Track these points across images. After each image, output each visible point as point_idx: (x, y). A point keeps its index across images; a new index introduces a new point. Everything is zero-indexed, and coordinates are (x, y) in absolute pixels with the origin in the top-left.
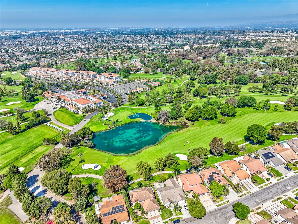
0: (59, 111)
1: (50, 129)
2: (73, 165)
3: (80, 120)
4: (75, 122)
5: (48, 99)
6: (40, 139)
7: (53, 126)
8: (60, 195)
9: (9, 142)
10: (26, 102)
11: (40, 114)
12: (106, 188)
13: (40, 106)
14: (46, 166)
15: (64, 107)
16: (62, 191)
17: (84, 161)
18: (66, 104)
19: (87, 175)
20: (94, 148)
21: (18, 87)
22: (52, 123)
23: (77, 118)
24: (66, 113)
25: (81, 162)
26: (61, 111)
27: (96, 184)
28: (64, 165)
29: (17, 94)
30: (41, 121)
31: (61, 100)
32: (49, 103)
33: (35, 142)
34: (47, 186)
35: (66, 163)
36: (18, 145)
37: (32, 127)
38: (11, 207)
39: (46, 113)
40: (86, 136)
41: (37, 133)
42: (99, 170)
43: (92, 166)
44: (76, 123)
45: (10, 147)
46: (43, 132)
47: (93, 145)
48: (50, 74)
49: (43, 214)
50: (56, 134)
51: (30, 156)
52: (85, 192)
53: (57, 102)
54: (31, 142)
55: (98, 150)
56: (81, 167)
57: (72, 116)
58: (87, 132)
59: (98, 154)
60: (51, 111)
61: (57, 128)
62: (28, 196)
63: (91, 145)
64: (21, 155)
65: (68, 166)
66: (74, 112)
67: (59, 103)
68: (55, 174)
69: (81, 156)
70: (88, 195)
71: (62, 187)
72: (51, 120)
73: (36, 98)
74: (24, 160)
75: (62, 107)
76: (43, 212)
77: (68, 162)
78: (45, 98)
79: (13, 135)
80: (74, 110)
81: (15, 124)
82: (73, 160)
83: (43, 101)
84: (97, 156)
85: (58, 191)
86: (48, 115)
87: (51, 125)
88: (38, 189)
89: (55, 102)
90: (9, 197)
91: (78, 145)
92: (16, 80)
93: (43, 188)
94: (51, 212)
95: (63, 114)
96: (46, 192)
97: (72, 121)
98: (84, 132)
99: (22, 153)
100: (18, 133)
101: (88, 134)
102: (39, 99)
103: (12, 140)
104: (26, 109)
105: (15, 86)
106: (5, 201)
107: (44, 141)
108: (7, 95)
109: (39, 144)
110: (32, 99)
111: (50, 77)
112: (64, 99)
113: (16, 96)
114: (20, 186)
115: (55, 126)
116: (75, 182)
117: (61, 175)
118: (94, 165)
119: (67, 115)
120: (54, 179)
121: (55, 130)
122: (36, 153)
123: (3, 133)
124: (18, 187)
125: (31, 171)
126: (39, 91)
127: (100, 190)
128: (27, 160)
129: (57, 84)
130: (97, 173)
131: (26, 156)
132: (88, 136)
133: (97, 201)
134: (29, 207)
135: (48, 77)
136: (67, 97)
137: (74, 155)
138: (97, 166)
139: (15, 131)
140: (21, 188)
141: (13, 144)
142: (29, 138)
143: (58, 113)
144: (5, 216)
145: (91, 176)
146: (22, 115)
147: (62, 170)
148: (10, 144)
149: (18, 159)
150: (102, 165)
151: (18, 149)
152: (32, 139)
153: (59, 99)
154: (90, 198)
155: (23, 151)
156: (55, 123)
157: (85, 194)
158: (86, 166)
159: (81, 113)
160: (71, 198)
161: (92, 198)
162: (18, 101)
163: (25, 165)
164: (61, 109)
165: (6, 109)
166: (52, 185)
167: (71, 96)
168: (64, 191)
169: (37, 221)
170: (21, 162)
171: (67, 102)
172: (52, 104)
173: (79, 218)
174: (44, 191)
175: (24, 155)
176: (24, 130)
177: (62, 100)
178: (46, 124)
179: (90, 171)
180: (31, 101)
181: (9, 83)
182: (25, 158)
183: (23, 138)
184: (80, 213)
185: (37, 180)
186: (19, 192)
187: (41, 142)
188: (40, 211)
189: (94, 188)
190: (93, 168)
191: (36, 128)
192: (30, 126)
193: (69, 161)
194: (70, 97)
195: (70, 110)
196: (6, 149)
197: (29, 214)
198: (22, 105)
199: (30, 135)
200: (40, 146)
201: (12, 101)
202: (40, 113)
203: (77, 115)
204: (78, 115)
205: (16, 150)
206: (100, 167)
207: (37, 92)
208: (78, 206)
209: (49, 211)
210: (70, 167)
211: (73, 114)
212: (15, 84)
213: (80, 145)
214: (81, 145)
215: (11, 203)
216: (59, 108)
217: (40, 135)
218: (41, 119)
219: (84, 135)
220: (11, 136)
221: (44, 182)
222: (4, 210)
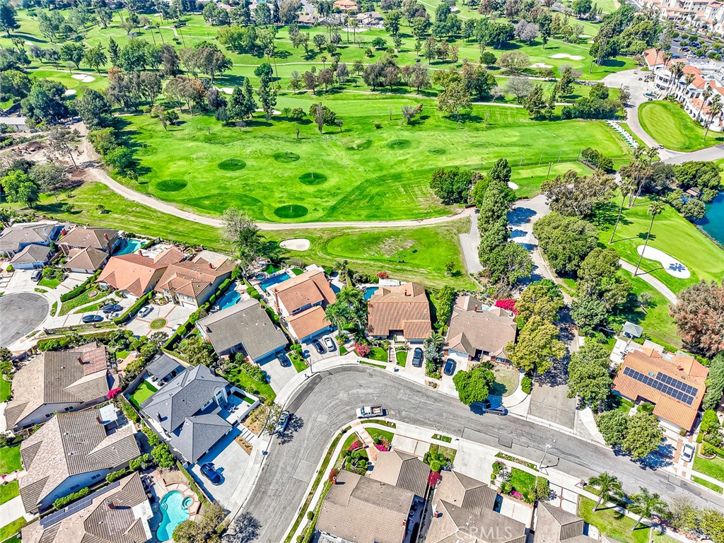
0: (659, 104)
1: (612, 138)
2: (620, 232)
3: (703, 146)
4: (684, 144)
5: (647, 69)
6: (577, 147)
7: (624, 133)
8: (556, 272)
9: (519, 129)
10: (594, 61)
11: (608, 95)
13: (615, 80)
15: (678, 99)
16: (564, 265)
17: (652, 237)
18: (687, 93)
19: (639, 271)
20: (698, 226)
21: (594, 27)
22: (625, 127)
23: (697, 137)
24: (673, 114)
25: (643, 236)
26: (664, 106)
27: (651, 304)
28: (599, 221)
29: (584, 41)
30: (603, 110)
31: (680, 76)
32: (644, 79)
33: (565, 149)
34: (540, 238)
35: (606, 220)
36: (530, 142)
37: (576, 117)
38: (463, 237)
39: (625, 97)
40: (696, 186)
41: (579, 132)
42: (680, 279)
43: (666, 261)
44: (687, 148)
45: (515, 139)
46: (592, 136)
47: (701, 216)
49: (506, 280)
50: (620, 153)
51: (540, 171)
53: (666, 81)
54: (556, 147)
55: (707, 236)
56: (635, 246)
57: (686, 127)
58: (706, 177)
59: (702, 243)
60: (638, 98)
61: (631, 141)
63: (695, 214)
64: (526, 162)
65: (608, 228)
66: (698, 122)
67: (670, 84)
70: (615, 310)
71: (570, 257)
72: (626, 119)
73: (619, 58)
74: (525, 173)
75: (672, 98)
76: (508, 278)
77: (612, 221)
78: (640, 65)
79: (532, 119)
80: (702, 116)
81: (546, 96)
82: (626, 223)
83: (633, 71)
84: (697, 246)
85: (557, 259)
86: (626, 105)
87: (620, 129)
88: (521, 236)
89: (661, 78)
91: (661, 198)
92: (598, 8)
93: (531, 240)
94: (521, 290)
95: (665, 115)
96: (532, 251)
97: (678, 138)
98: (697, 171)
99: (530, 159)
100: (543, 118)
101: (705, 185)
102: (625, 63)
103: (524, 128)
104: (585, 76)
105: (588, 23)
106: (460, 222)
107: (584, 153)
108: (563, 37)
109: (570, 156)
110: (609, 57)
112: (692, 75)
113: (579, 43)
115: (626, 135)
117: (581, 232)
118: (674, 261)
119: (673, 121)
120: (563, 232)
121: (622, 144)
122: (555, 171)
123: (517, 108)
125: (527, 198)
126: (638, 44)
127: (652, 322)
128: (530, 176)
130: (669, 281)
131: (533, 168)
132: (701, 190)
133: (628, 335)
134: (492, 250)
136: (702, 76)
137: (636, 214)
138: (680, 268)
139: (538, 112)
141: (522, 136)
142: (558, 136)
143: (651, 108)
145: (648, 278)
146: (570, 85)
147: (589, 226)
148: (518, 134)
149: (517, 165)
150: (693, 274)
151: (525, 149)
152: (563, 142)
153: (679, 70)
154: (614, 321)
155: (533, 157)
156: (632, 129)
157: (612, 300)
158: (649, 252)
159: (719, 129)
160: (574, 291)
161: (621, 323)
162: (577, 55)
163: (525, 182)
164: (665, 102)
165: (546, 64)
166: (551, 241)
167: (716, 75)
168: (569, 267)
169: (489, 285)
170: (518, 173)
171: (694, 88)
172: (651, 83)
173: (567, 336)
174: (531, 247)
175: (532, 164)
176: (557, 118)
177: (683, 79)
178: (609, 121)
179: (654, 268)
180: (604, 63)
181: (580, 12)
182: (529, 170)
183: (546, 132)
184: (575, 332)
185: (528, 221)
187: (576, 155)
188: (503, 270)
189: (639, 307)
190: (666, 266)
191: (582, 121)
192: (572, 112)
193: (615, 220)
194: (710, 77)
195: (689, 111)
196: (506, 140)
197: (485, 263)
198: (580, 66)
199: (562, 132)
200: (570, 161)
201: (565, 51)
202: (611, 93)
203: (702, 132)
204: (705, 131)
205: (521, 148)
206: (685, 274)
207: (629, 44)
209: (518, 285)
210: (610, 232)
211: (691, 125)
212: (592, 19)
213: (664, 199)
214: (666, 202)
215: (467, 231)
216: (661, 98)
217: (582, 140)
218: (607, 106)
219: (692, 179)
220: (527, 121)
221: (539, 228)
222: (451, 235)
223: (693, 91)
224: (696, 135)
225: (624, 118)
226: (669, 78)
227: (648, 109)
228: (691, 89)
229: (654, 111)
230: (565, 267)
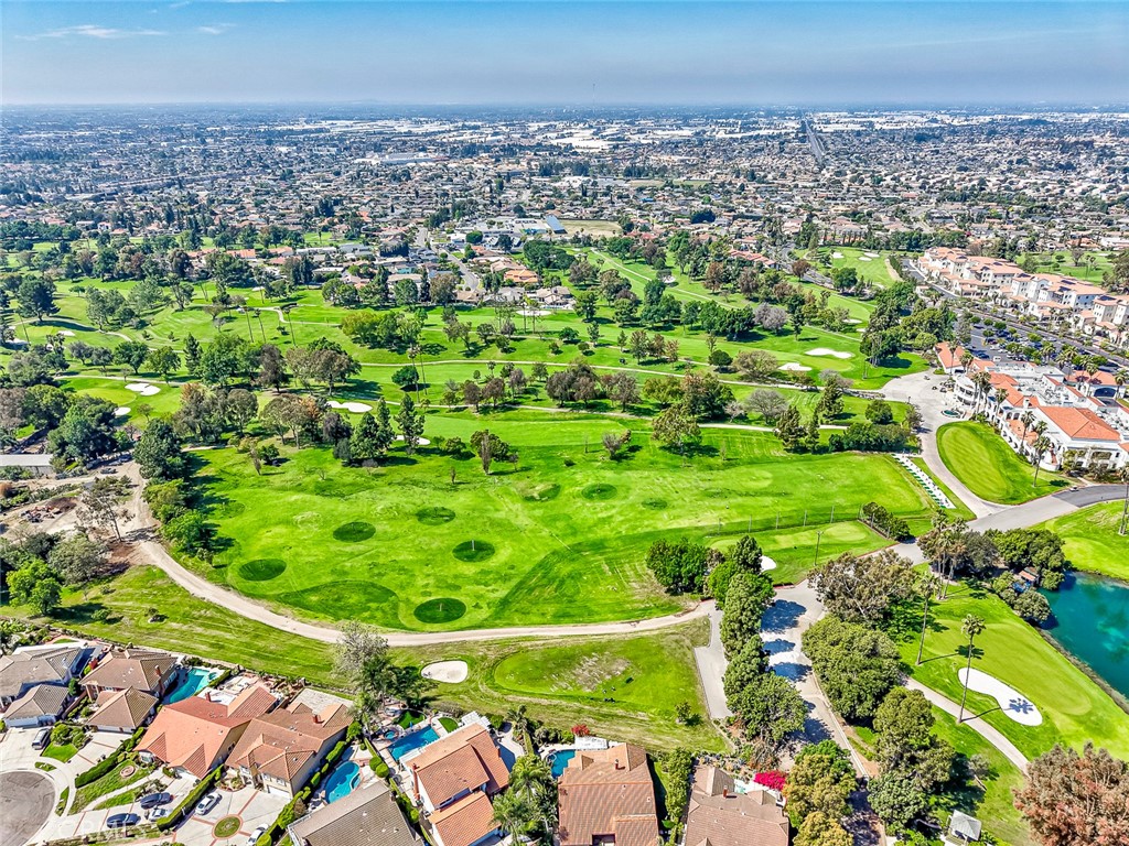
0: (965, 427)
1: (904, 481)
2: (930, 645)
3: (1034, 495)
4: (1008, 492)
5: (941, 372)
6: (857, 498)
7: (919, 474)
8: (842, 715)
9: (769, 467)
10: (868, 360)
11: (891, 416)
12: (1023, 813)
13: (907, 389)
14: (839, 595)
15: (990, 419)
16: (853, 709)
17: (977, 653)
18: (1001, 412)
19: (966, 714)
20: (1044, 632)
21: (864, 306)
22: (919, 462)
23: (1025, 480)
24: (987, 444)
25: (963, 651)
26: (973, 430)
27: (990, 774)
28: (898, 626)
29: (850, 329)
30: (887, 441)
31: (987, 390)
32: (940, 387)
33: (840, 501)
34: (813, 659)
35: (909, 624)
36: (788, 488)
37: (850, 449)
38: (700, 651)
39: (914, 420)
40: (1031, 565)
41: (856, 473)
42: (1028, 727)
43: (1004, 695)
44: (1013, 499)
45: (766, 484)
46: (876, 479)
47: (1045, 617)
48: (989, 283)
49: (767, 734)
50: (917, 507)
51: (806, 538)
52: (930, 768)
53: (970, 393)
54: (826, 496)
55: (1058, 650)
56: (954, 669)
57: (1007, 464)
58: (1043, 554)
59: (1051, 662)
60: (934, 419)
61: (931, 486)
62: (753, 653)
63: (1036, 614)
64: (784, 522)
65: (912, 638)
66: (1022, 455)
67: (976, 397)
68: (853, 638)
69: (976, 630)
70: (937, 788)
71: (859, 696)
72: (921, 451)
73: (902, 356)
74: (785, 541)
75: (981, 418)
76: (770, 731)
77: (915, 625)
78: (933, 366)
79: (788, 451)
80: (1026, 447)
81: (805, 420)
82: (938, 628)
83: (924, 374)
84: (1045, 668)
85: (840, 697)
86: (920, 430)
87: (914, 468)
88: (785, 650)
89: (962, 390)
90: (706, 624)
91: (984, 583)
92: (866, 282)
93: (800, 657)
94: (792, 749)
95: (975, 445)
96: (805, 677)
97: (997, 481)
98: (1028, 545)
99: (790, 517)
100: (804, 450)
101: (1043, 565)
102: (910, 363)
103: (778, 465)
104: (857, 382)
105: (855, 300)
106: (695, 627)
107: (867, 510)
108: (822, 323)
109: (847, 511)
110: (889, 358)
111: (984, 292)
112: (1004, 391)
113: (845, 332)
114: (744, 609)
115: (924, 477)
116: (909, 709)
117: (874, 653)
118: (1015, 696)
119: (987, 455)
120: (846, 652)
121: (919, 492)
122: (828, 537)
123: (765, 433)
124: (739, 611)
125: (791, 584)
126: (925, 336)
127: (996, 805)
128: (792, 544)
129: (1001, 327)
130: (1011, 731)
131: (794, 532)
132: (1040, 572)
133: (960, 835)
134: (742, 686)
135: (978, 294)
136: (1017, 388)
137: (950, 613)
138: (1025, 708)
139: (796, 442)
140: (743, 618)
141: (775, 479)
142: (827, 479)
143: (955, 434)
144: (678, 668)
145: (978, 725)
146: (837, 401)
147: (883, 637)
148: (769, 475)
149: (771, 528)
150: (1046, 717)
151: (781, 500)
152: (835, 489)
153: (984, 383)
154: (937, 804)
155: (795, 514)
156: (931, 467)
157: (929, 776)
158: (977, 680)
159: (1052, 468)
160: (871, 749)
161: (950, 809)
162: (843, 350)
163: (785, 556)
164: (972, 424)
165: (803, 365)
166: (829, 665)
167: (1037, 386)
168: (860, 711)
169: (744, 741)
170: (775, 541)
171: (1010, 405)
172: (949, 395)
173: (868, 837)
174: (801, 671)
175: (793, 526)
176: (824, 450)
177: (993, 392)
178: (898, 455)
179: (986, 708)
180: (883, 364)
181: (842, 286)
182: (790, 536)
183: (810, 473)
184: (880, 828)
185: (795, 624)
186: (737, 626)
187: (856, 511)
188: (763, 720)
189: (972, 778)
190: (1005, 704)
191: (860, 455)
192: (845, 442)
193: (920, 624)
194: (1029, 390)
195: (1007, 439)
196: (753, 485)
197: (734, 707)
198: (849, 368)
199: (833, 472)
200: (849, 520)
201: (827, 345)
202: (895, 412)
203: (1030, 471)
204: (1033, 470)
205: (776, 499)
206: (1033, 719)
207: (913, 337)
208: (884, 795)
209: (787, 740)
210: (916, 645)
211: (1014, 460)
212: (859, 294)
213: (988, 586)
214: (992, 591)
215: (706, 643)
216: (967, 418)
217: (862, 485)
218: (890, 432)
219: (1023, 556)
220: (781, 453)
221: (811, 641)
222: (682, 650)
223: (1009, 411)
224: (1023, 477)
225: (918, 449)
226: (973, 391)
227: (950, 435)
228: (1006, 408)
229: (958, 438)
230: (855, 710)
